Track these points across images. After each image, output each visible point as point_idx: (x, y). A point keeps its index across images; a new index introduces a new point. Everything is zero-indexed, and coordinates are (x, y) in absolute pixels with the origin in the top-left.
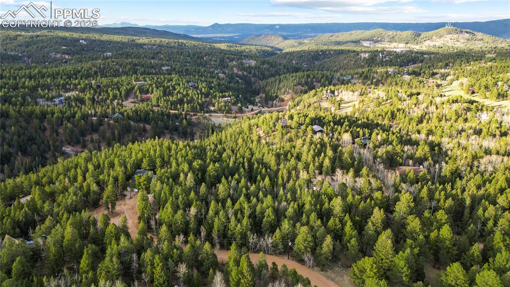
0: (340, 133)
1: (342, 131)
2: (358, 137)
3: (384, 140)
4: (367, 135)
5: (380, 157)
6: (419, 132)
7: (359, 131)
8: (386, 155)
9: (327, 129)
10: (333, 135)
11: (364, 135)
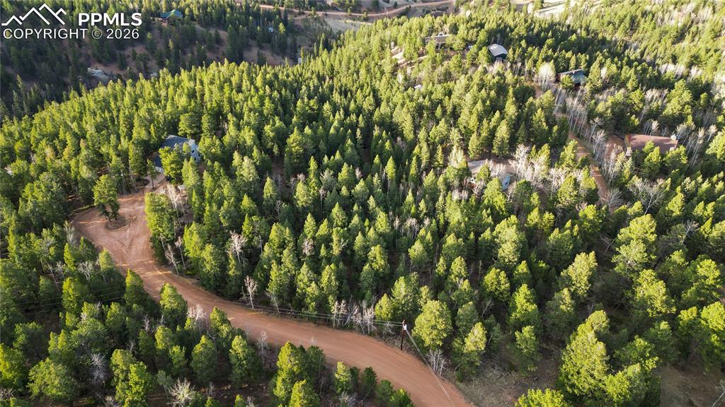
0: (535, 62)
1: (540, 57)
2: (566, 69)
3: (612, 77)
4: (583, 66)
5: (601, 115)
6: (675, 59)
7: (569, 59)
8: (612, 111)
9: (514, 53)
10: (523, 64)
11: (577, 66)
